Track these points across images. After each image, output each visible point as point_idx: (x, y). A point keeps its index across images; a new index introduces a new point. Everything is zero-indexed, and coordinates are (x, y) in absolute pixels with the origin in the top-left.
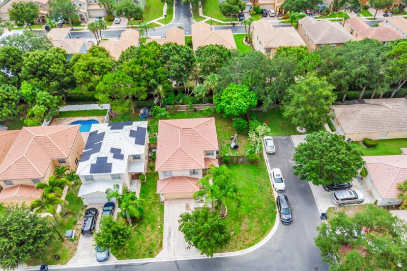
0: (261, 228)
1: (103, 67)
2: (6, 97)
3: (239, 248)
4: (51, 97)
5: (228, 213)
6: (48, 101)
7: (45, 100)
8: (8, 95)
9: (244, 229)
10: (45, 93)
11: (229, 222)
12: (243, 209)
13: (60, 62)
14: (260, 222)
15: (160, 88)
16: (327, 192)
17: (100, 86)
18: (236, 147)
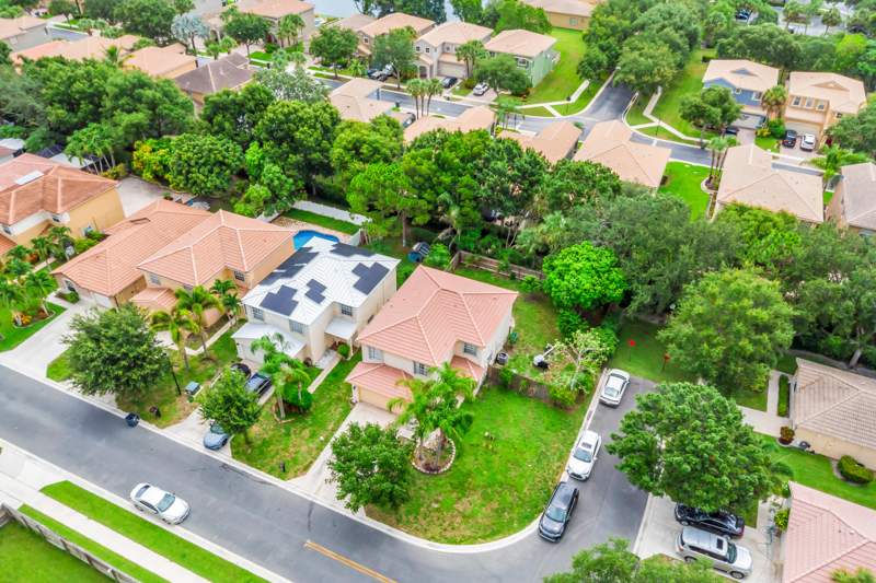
0: (494, 524)
1: (376, 151)
2: (221, 159)
3: (429, 535)
4: (283, 177)
5: (450, 470)
6: (276, 182)
7: (272, 181)
8: (224, 157)
9: (461, 510)
10: (276, 168)
11: (442, 486)
12: (483, 475)
13: (319, 126)
14: (499, 512)
15: (454, 212)
16: (678, 523)
17: (357, 181)
18: (543, 366)
